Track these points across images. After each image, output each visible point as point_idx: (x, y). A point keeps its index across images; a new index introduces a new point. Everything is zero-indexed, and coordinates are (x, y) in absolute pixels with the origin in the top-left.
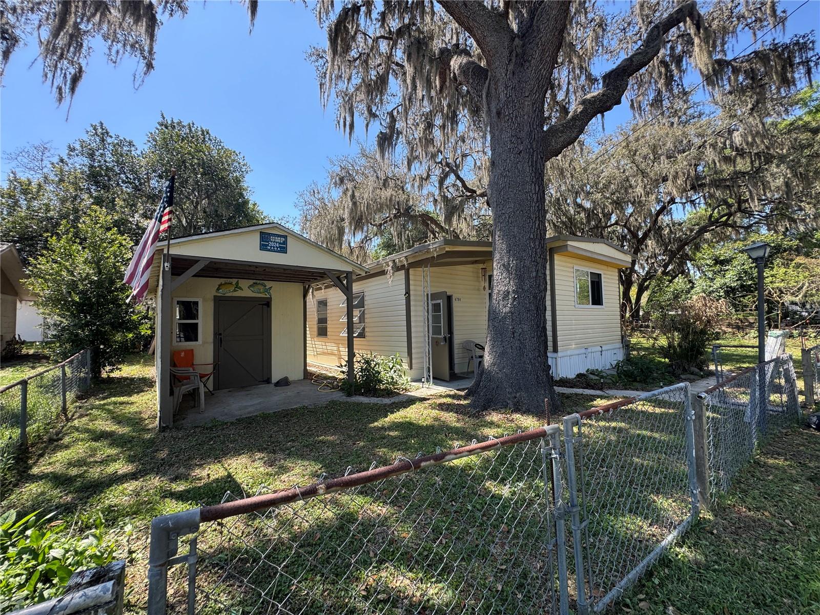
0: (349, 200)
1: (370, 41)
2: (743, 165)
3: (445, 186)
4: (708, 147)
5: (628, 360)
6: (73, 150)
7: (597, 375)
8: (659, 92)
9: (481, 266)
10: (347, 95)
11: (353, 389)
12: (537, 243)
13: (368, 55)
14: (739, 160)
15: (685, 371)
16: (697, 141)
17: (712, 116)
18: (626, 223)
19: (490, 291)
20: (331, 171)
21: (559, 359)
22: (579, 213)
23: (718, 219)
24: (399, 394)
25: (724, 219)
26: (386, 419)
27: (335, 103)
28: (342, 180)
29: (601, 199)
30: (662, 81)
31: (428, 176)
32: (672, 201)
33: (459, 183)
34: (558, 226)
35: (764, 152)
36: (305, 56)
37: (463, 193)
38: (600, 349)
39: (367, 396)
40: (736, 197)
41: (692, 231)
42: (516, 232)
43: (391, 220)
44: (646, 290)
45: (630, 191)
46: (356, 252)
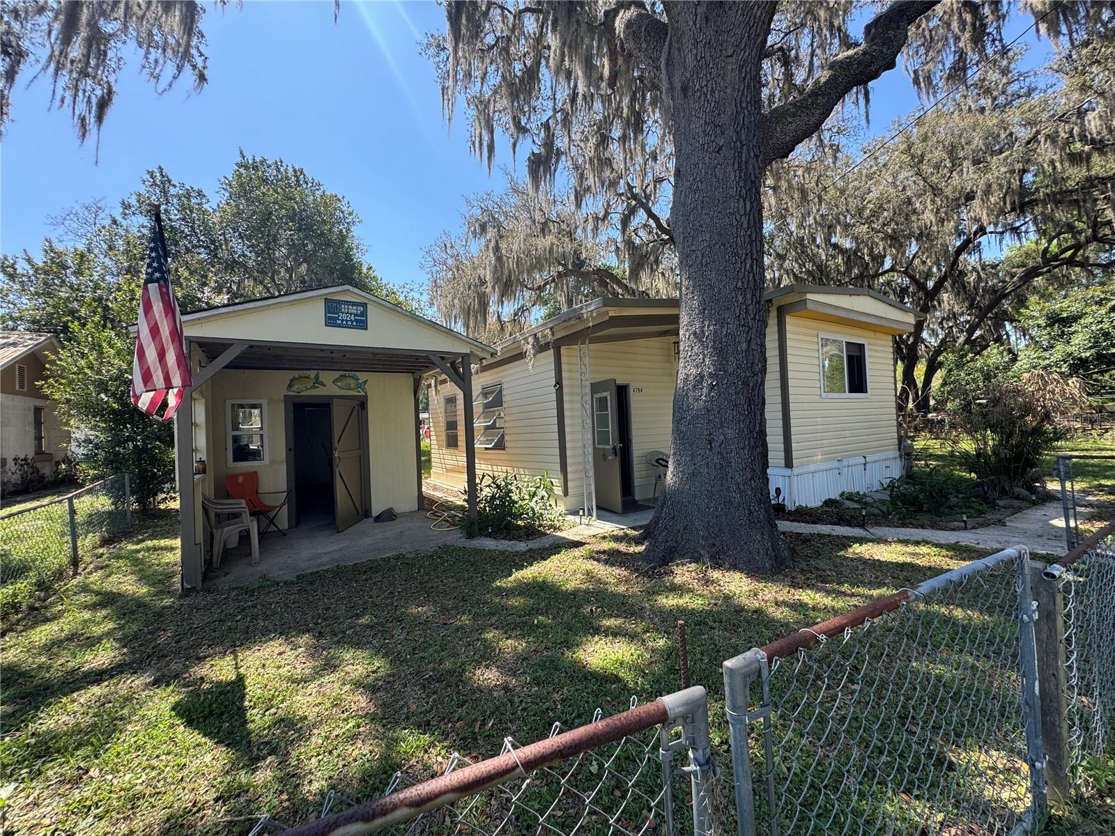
0: (492, 255)
1: (511, 18)
2: (1102, 166)
3: (631, 229)
4: (1043, 140)
5: (910, 476)
6: (129, 206)
7: (856, 501)
8: (962, 55)
9: (673, 339)
10: (481, 102)
11: (476, 527)
13: (509, 39)
14: (1096, 158)
15: (1004, 493)
16: (1024, 134)
17: (1050, 91)
18: (907, 268)
20: (467, 215)
21: (794, 479)
22: (834, 257)
23: (1057, 255)
24: (547, 534)
25: (1068, 254)
27: (465, 115)
28: (483, 228)
29: (868, 233)
30: (967, 35)
31: (607, 214)
32: (982, 230)
33: (651, 222)
34: (802, 279)
36: (419, 49)
37: (658, 236)
38: (863, 461)
39: (495, 538)
40: (1088, 219)
41: (1012, 276)
42: (715, 280)
43: (553, 280)
44: (940, 367)
45: (914, 218)
46: (509, 328)
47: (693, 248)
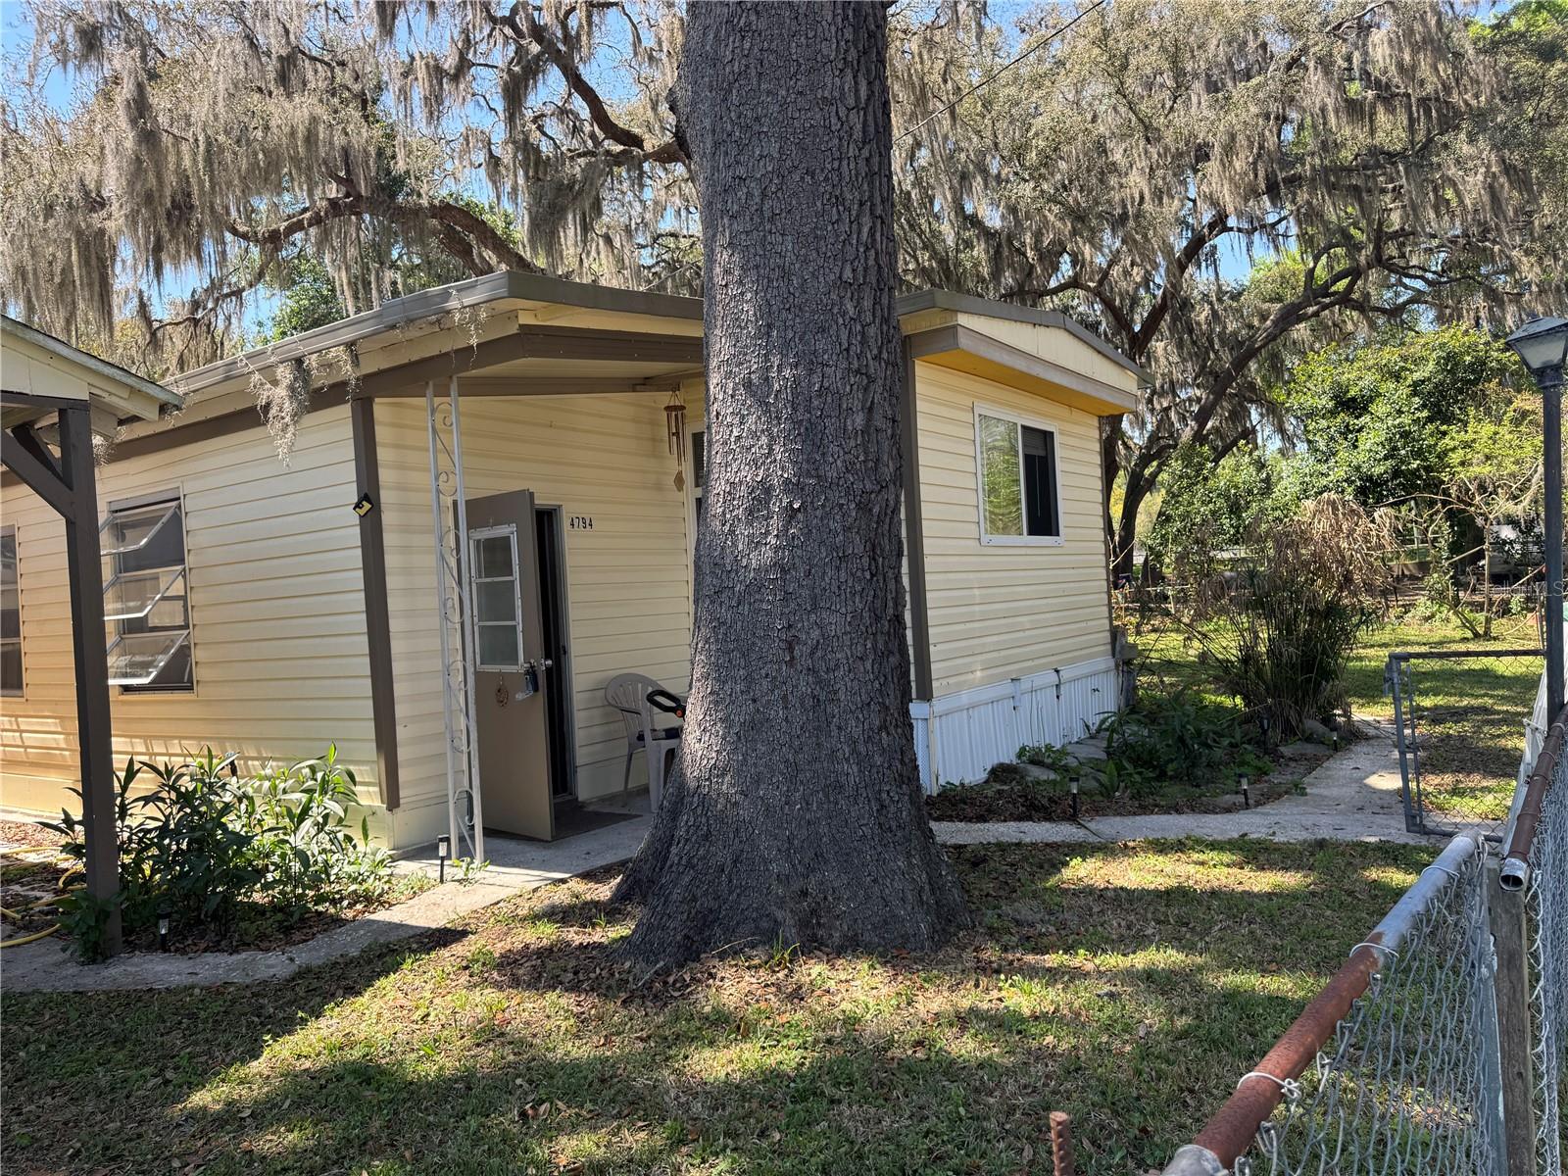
0: (123, 122)
2: (1390, 130)
3: (529, 114)
4: (1311, 65)
5: (1132, 706)
7: (1050, 767)
9: (666, 398)
11: (115, 926)
12: (867, 304)
14: (1382, 117)
15: (1290, 731)
16: (1283, 47)
18: (1100, 283)
19: (699, 492)
21: (935, 724)
22: (969, 245)
23: (1327, 286)
24: (338, 922)
25: (1342, 285)
26: (258, 1066)
28: (91, 40)
29: (1034, 200)
31: (464, 65)
32: (1219, 224)
33: (580, 105)
35: (1437, 99)
37: (597, 143)
38: (1055, 679)
39: (183, 952)
40: (1369, 224)
41: (1264, 318)
42: (790, 257)
43: (317, 220)
44: (1149, 489)
45: (1113, 181)
46: (176, 342)
47: (741, 171)
